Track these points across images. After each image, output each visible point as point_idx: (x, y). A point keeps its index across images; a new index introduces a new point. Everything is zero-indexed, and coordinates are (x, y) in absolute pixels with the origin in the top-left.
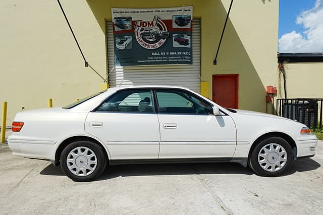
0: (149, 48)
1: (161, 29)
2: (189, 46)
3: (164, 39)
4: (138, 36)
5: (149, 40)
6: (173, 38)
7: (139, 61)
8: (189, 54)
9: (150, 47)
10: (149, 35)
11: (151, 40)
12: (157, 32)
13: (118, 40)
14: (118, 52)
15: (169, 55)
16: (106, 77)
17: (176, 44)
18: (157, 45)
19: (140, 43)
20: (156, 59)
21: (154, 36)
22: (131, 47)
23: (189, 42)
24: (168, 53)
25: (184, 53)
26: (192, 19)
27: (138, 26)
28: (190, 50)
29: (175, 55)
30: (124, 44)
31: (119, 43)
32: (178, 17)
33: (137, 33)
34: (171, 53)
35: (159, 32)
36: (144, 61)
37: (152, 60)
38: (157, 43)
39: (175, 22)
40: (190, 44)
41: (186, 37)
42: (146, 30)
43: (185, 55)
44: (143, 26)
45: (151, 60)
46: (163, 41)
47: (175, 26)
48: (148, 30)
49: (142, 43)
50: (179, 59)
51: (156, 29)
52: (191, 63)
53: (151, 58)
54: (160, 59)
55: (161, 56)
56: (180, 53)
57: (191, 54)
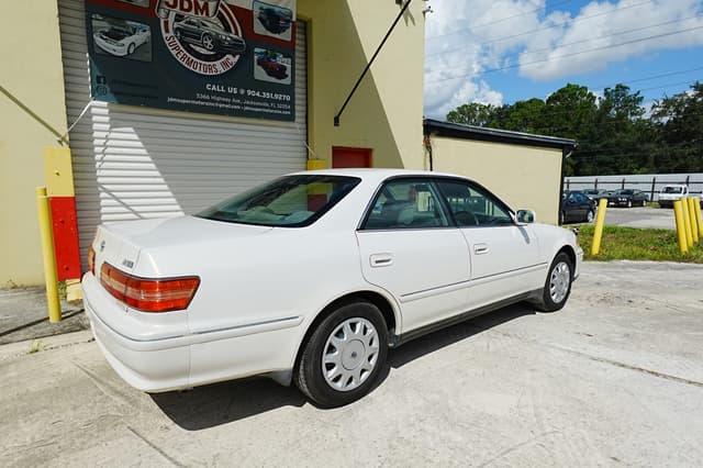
0: (197, 71)
1: (228, 29)
2: (287, 81)
3: (234, 56)
4: (167, 31)
5: (198, 49)
6: (256, 57)
7: (170, 100)
8: (288, 98)
9: (200, 68)
10: (197, 36)
11: (203, 51)
12: (218, 34)
13: (100, 24)
14: (99, 58)
15: (246, 97)
16: (64, 131)
17: (260, 73)
18: (219, 67)
19: (174, 52)
20: (214, 101)
21: (209, 43)
22: (148, 57)
23: (288, 72)
24: (242, 92)
25: (276, 96)
26: (294, 19)
27: (167, 4)
28: (290, 90)
29: (255, 99)
30: (127, 41)
31: (106, 34)
32: (265, 7)
33: (166, 23)
34: (249, 93)
35: (223, 35)
36: (184, 101)
37: (206, 101)
38: (218, 63)
39: (260, 18)
40: (289, 78)
41: (281, 60)
42: (190, 23)
43: (277, 101)
44: (182, 8)
45: (203, 100)
46: (233, 60)
47: (259, 29)
48: (194, 24)
49: (179, 54)
50: (266, 108)
51: (213, 26)
52: (293, 120)
53: (204, 97)
54: (225, 103)
55: (226, 95)
56: (267, 95)
57: (293, 98)
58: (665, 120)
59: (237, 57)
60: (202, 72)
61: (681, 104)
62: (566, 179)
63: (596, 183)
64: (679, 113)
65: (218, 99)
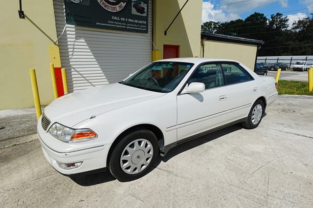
0: (109, 10)
2: (145, 15)
3: (124, 3)
6: (133, 3)
7: (98, 24)
8: (145, 22)
9: (110, 8)
11: (111, 1)
15: (128, 22)
16: (56, 39)
17: (134, 11)
18: (118, 8)
19: (99, 1)
20: (115, 24)
22: (88, 4)
23: (146, 10)
24: (127, 20)
25: (140, 22)
28: (146, 19)
29: (132, 23)
34: (129, 20)
36: (103, 24)
38: (117, 6)
40: (146, 13)
41: (143, 5)
43: (140, 24)
45: (111, 24)
46: (123, 4)
49: (101, 2)
50: (136, 27)
52: (147, 33)
53: (111, 22)
54: (119, 25)
55: (120, 21)
56: (136, 21)
57: (147, 22)
58: (298, 30)
59: (125, 3)
60: (111, 11)
61: (306, 23)
62: (258, 57)
63: (266, 60)
64: (304, 27)
65: (117, 23)
